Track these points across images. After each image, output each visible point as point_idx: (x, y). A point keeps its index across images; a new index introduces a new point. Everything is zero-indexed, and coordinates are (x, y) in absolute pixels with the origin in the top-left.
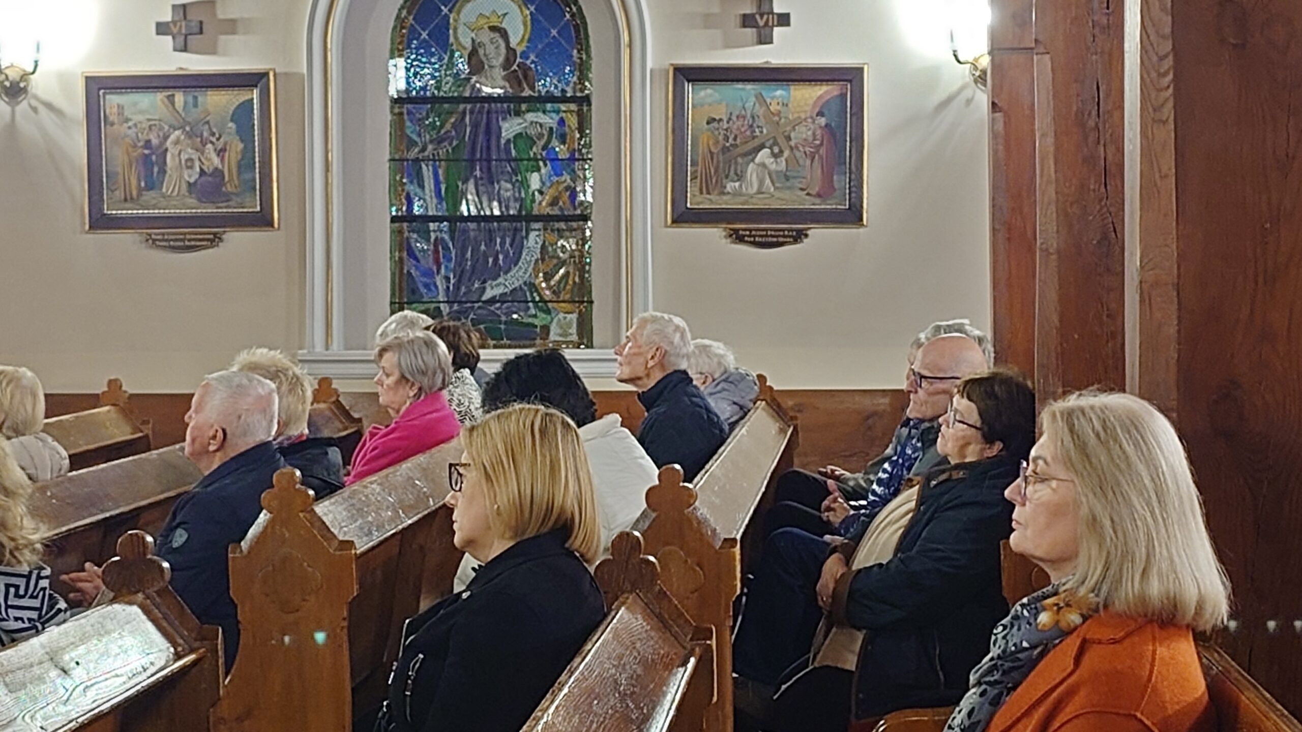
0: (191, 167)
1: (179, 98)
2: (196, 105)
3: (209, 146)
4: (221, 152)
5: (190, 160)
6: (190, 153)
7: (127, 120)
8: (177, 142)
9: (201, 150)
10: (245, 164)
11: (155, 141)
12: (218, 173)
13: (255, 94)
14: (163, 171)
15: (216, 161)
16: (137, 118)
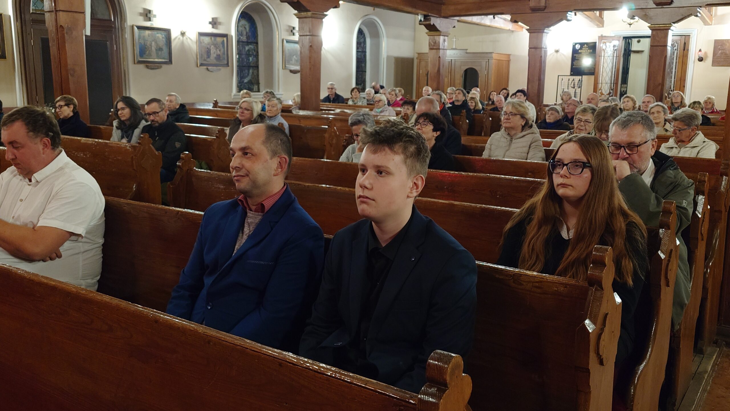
0: (215, 53)
1: (213, 38)
2: (215, 40)
3: (218, 50)
4: (220, 51)
5: (215, 52)
6: (215, 51)
7: (204, 42)
8: (213, 48)
9: (217, 50)
10: (224, 54)
11: (209, 47)
12: (219, 55)
13: (225, 39)
14: (210, 54)
15: (219, 52)
16: (206, 42)
